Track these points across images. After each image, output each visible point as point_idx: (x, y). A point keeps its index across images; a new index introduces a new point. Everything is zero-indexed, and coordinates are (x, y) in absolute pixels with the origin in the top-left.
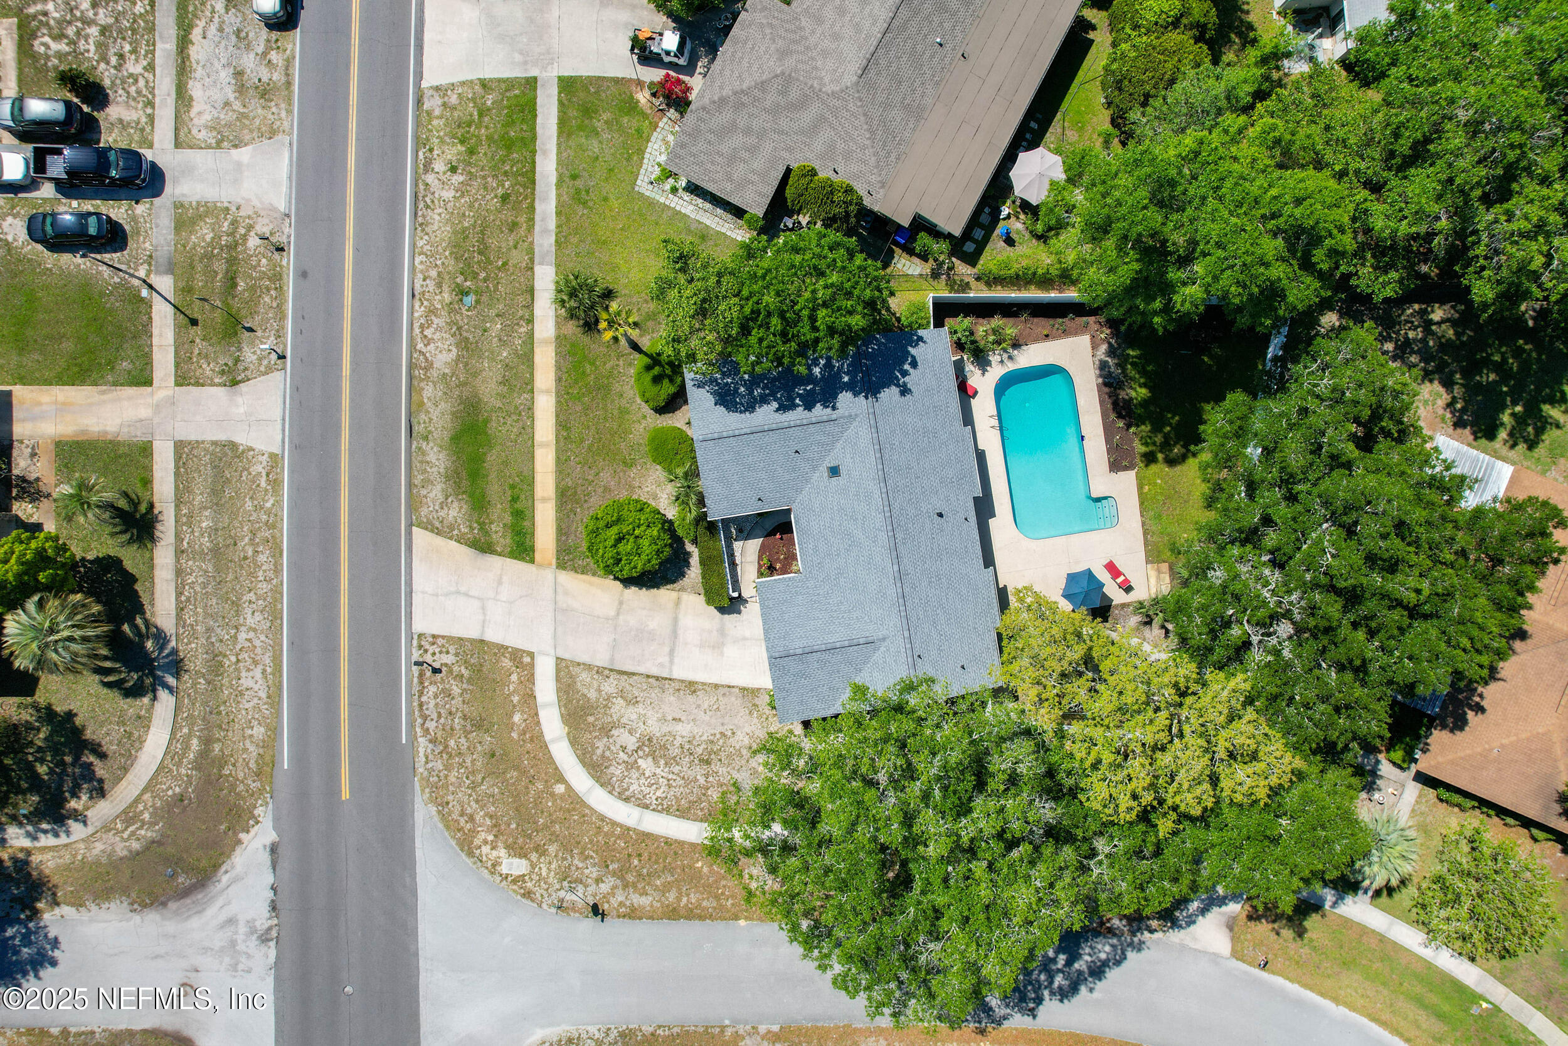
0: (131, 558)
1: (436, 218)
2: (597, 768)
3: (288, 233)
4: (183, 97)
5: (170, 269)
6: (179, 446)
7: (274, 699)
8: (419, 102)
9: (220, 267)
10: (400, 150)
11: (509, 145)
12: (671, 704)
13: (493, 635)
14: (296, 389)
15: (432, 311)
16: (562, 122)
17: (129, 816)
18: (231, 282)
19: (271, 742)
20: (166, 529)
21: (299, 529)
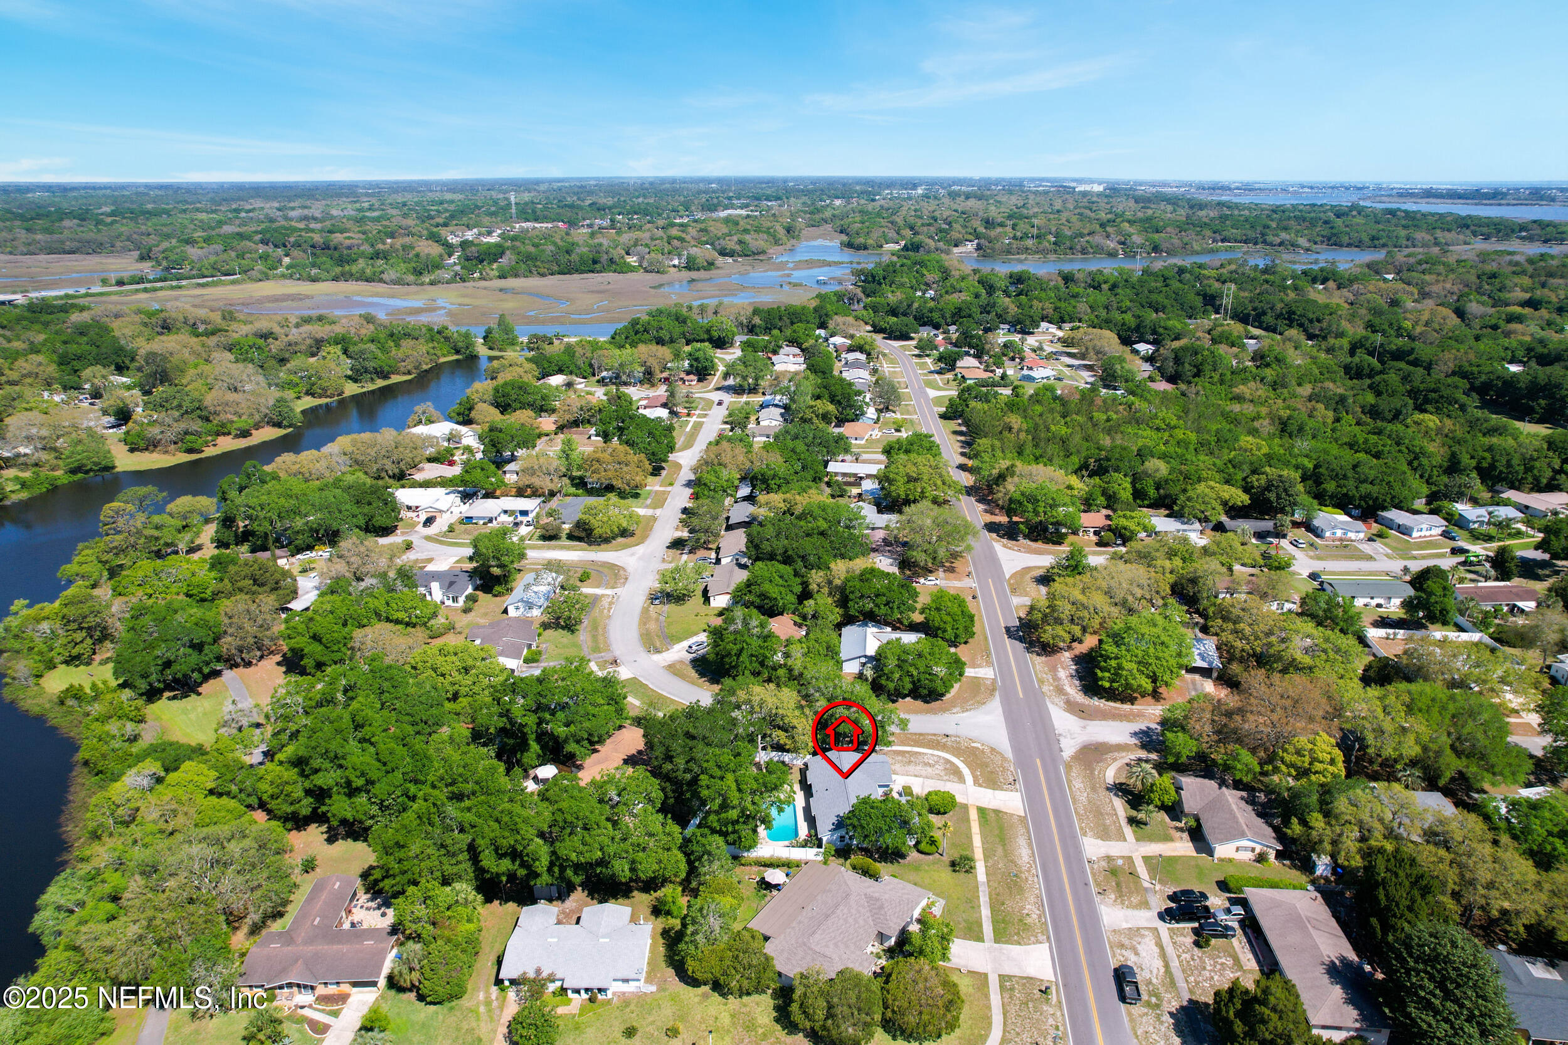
0: (1134, 813)
1: (1032, 899)
2: (948, 761)
3: (1097, 899)
4: (1160, 945)
5: (1146, 889)
6: (1125, 840)
7: (1069, 782)
8: (1048, 938)
9: (1124, 890)
10: (1054, 921)
11: (1004, 921)
12: (923, 773)
13: (990, 791)
14: (1080, 852)
15: (1029, 871)
16: (980, 925)
17: (1115, 760)
18: (1118, 885)
19: (1067, 773)
20: (1123, 822)
21: (1071, 825)
